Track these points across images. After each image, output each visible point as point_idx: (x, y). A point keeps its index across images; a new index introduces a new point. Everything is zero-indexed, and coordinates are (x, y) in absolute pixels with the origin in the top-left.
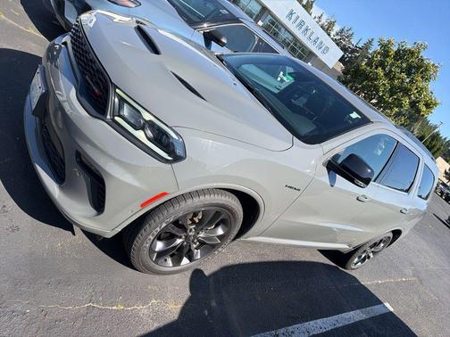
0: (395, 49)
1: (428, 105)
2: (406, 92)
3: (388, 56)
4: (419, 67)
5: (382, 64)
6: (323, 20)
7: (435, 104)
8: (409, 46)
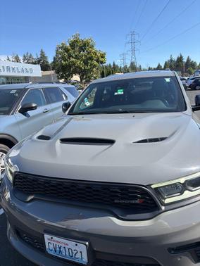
0: (68, 45)
1: (102, 57)
2: (91, 58)
3: (69, 50)
4: (85, 45)
5: (70, 56)
6: (11, 59)
7: (105, 54)
8: (72, 39)
